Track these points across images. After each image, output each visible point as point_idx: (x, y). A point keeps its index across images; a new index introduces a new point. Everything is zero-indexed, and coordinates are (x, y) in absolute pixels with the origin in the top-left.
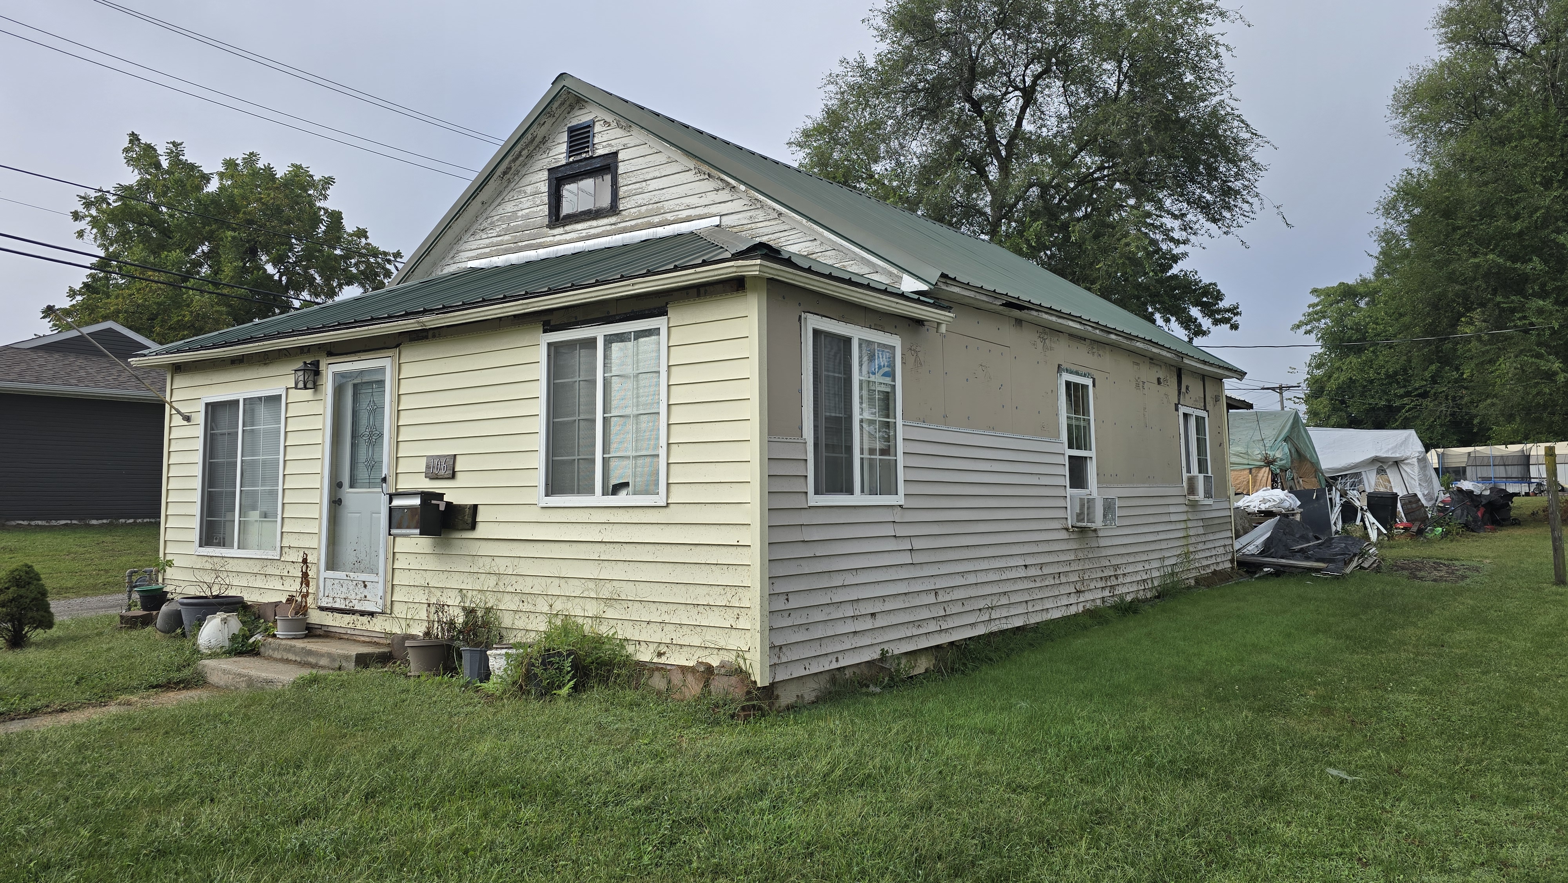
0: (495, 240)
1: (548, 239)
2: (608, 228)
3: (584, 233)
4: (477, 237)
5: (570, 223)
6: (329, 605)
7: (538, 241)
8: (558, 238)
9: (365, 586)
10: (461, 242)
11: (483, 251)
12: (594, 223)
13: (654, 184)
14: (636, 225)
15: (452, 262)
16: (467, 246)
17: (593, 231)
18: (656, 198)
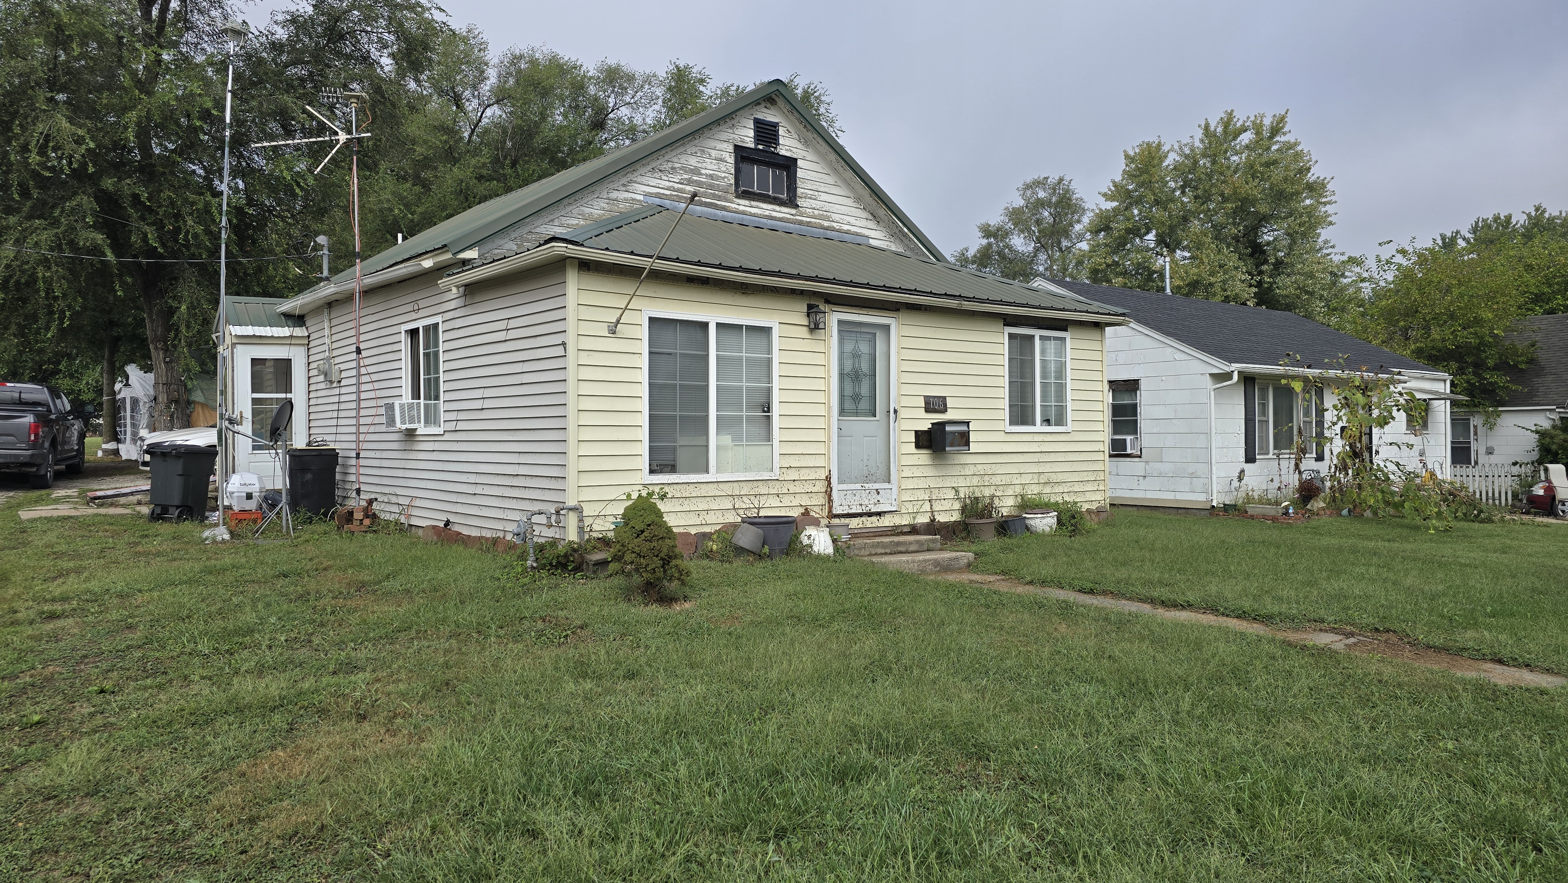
0: (677, 186)
1: (733, 206)
2: (788, 216)
3: (767, 213)
4: (656, 175)
5: (758, 200)
6: (845, 512)
7: (724, 203)
8: (741, 208)
9: (878, 493)
10: (636, 174)
11: (662, 191)
12: (777, 208)
13: (824, 197)
14: (810, 222)
15: (624, 189)
16: (644, 180)
17: (774, 214)
18: (827, 207)
